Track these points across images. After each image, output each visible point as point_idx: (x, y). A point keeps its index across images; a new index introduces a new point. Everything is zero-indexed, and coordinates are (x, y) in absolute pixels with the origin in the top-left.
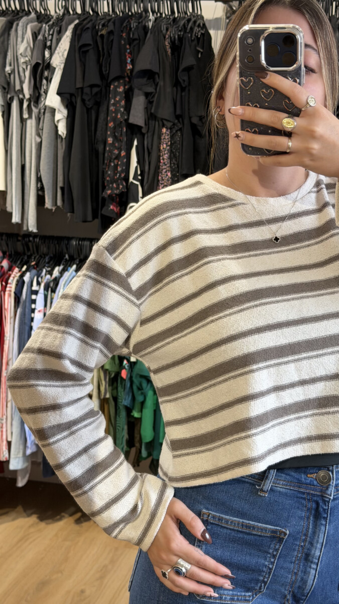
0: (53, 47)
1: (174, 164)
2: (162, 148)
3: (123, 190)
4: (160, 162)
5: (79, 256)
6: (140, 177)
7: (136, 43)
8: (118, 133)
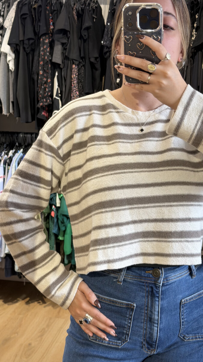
0: (5, 16)
1: (80, 86)
2: (73, 77)
3: (50, 103)
4: (72, 85)
5: (25, 144)
6: (60, 95)
7: (56, 13)
8: (45, 68)
